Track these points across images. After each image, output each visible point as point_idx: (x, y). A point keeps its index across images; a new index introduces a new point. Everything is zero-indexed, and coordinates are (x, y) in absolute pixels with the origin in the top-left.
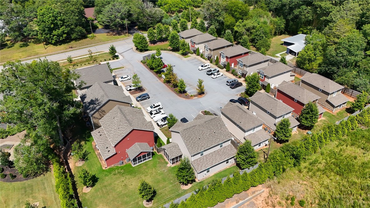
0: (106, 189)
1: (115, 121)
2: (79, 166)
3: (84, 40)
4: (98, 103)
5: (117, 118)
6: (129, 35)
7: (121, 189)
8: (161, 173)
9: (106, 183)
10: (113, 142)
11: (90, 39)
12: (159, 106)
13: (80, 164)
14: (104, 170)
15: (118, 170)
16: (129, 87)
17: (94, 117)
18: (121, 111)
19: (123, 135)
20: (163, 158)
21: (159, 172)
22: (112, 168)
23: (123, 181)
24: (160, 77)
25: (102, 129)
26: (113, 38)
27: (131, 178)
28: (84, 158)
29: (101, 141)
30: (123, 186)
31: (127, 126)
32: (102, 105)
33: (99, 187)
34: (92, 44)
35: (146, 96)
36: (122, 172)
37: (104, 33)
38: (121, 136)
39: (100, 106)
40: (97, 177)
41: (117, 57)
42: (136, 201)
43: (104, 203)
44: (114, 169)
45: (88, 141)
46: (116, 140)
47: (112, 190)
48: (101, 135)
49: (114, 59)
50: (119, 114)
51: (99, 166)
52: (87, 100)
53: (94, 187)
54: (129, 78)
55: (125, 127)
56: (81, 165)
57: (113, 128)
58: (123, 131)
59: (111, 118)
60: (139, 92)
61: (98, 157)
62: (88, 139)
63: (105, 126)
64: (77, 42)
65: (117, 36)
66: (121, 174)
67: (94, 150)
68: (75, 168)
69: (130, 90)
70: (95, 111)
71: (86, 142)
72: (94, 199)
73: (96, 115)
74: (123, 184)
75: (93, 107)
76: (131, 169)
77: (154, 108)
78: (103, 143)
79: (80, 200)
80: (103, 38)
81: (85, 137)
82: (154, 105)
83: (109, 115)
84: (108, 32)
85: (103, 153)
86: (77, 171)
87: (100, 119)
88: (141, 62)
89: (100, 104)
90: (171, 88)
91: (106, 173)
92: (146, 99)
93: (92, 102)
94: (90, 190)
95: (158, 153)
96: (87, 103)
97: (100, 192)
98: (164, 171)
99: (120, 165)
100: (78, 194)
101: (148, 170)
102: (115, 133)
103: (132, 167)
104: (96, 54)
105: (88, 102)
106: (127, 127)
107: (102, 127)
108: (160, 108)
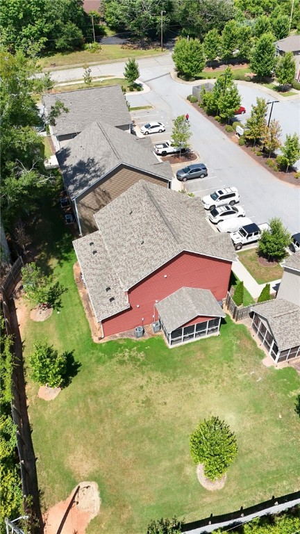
0: (98, 403)
1: (134, 223)
2: (38, 320)
3: (78, 52)
4: (95, 171)
5: (140, 215)
6: (164, 49)
7: (135, 412)
8: (245, 382)
9: (97, 383)
10: (125, 278)
11: (89, 53)
12: (233, 195)
13: (41, 315)
14: (96, 344)
15: (130, 350)
16: (162, 146)
17: (83, 205)
18: (150, 196)
19: (153, 263)
20: (250, 338)
21: (240, 377)
22: (116, 342)
23: (142, 387)
24: (230, 131)
25: (98, 237)
26: (133, 53)
27: (164, 383)
28: (52, 300)
29: (93, 269)
30: (141, 402)
31: (167, 239)
32: (102, 176)
33: (80, 392)
34: (92, 61)
35: (199, 170)
36: (139, 360)
37: (117, 43)
38: (147, 265)
39: (98, 179)
40: (76, 360)
41: (138, 87)
42: (177, 461)
43: (88, 447)
44: (120, 346)
45: (66, 259)
46: (132, 275)
47: (111, 407)
48: (95, 252)
49: (132, 90)
50: (145, 206)
51: (85, 329)
52: (71, 162)
53: (67, 389)
54: (161, 128)
55: (160, 242)
56: (43, 320)
57: (127, 239)
58: (154, 251)
59: (124, 212)
60: (183, 161)
61: (84, 306)
62: (66, 255)
63: (107, 231)
64: (65, 56)
65: (141, 51)
66: (138, 363)
67: (75, 284)
68: (28, 324)
69: (164, 154)
70: (86, 188)
71: (62, 261)
72: (63, 426)
73: (89, 200)
74: (142, 397)
75: (82, 179)
76: (166, 354)
77: (221, 198)
78: (100, 275)
79: (29, 418)
80: (113, 53)
81: (60, 248)
82: (221, 192)
83: (120, 204)
84: (124, 44)
85: (97, 301)
86: (32, 334)
87: (97, 210)
88: (189, 98)
89: (99, 173)
90: (256, 158)
91: (101, 354)
92: (199, 177)
93: (82, 167)
94: (56, 395)
95: (234, 320)
96: (70, 169)
97: (80, 409)
98: (254, 377)
99: (138, 337)
100: (25, 398)
101: (211, 366)
102: (131, 255)
103: (167, 348)
104: (98, 80)
105: (73, 165)
106: (166, 242)
107: (99, 232)
108: (234, 201)
